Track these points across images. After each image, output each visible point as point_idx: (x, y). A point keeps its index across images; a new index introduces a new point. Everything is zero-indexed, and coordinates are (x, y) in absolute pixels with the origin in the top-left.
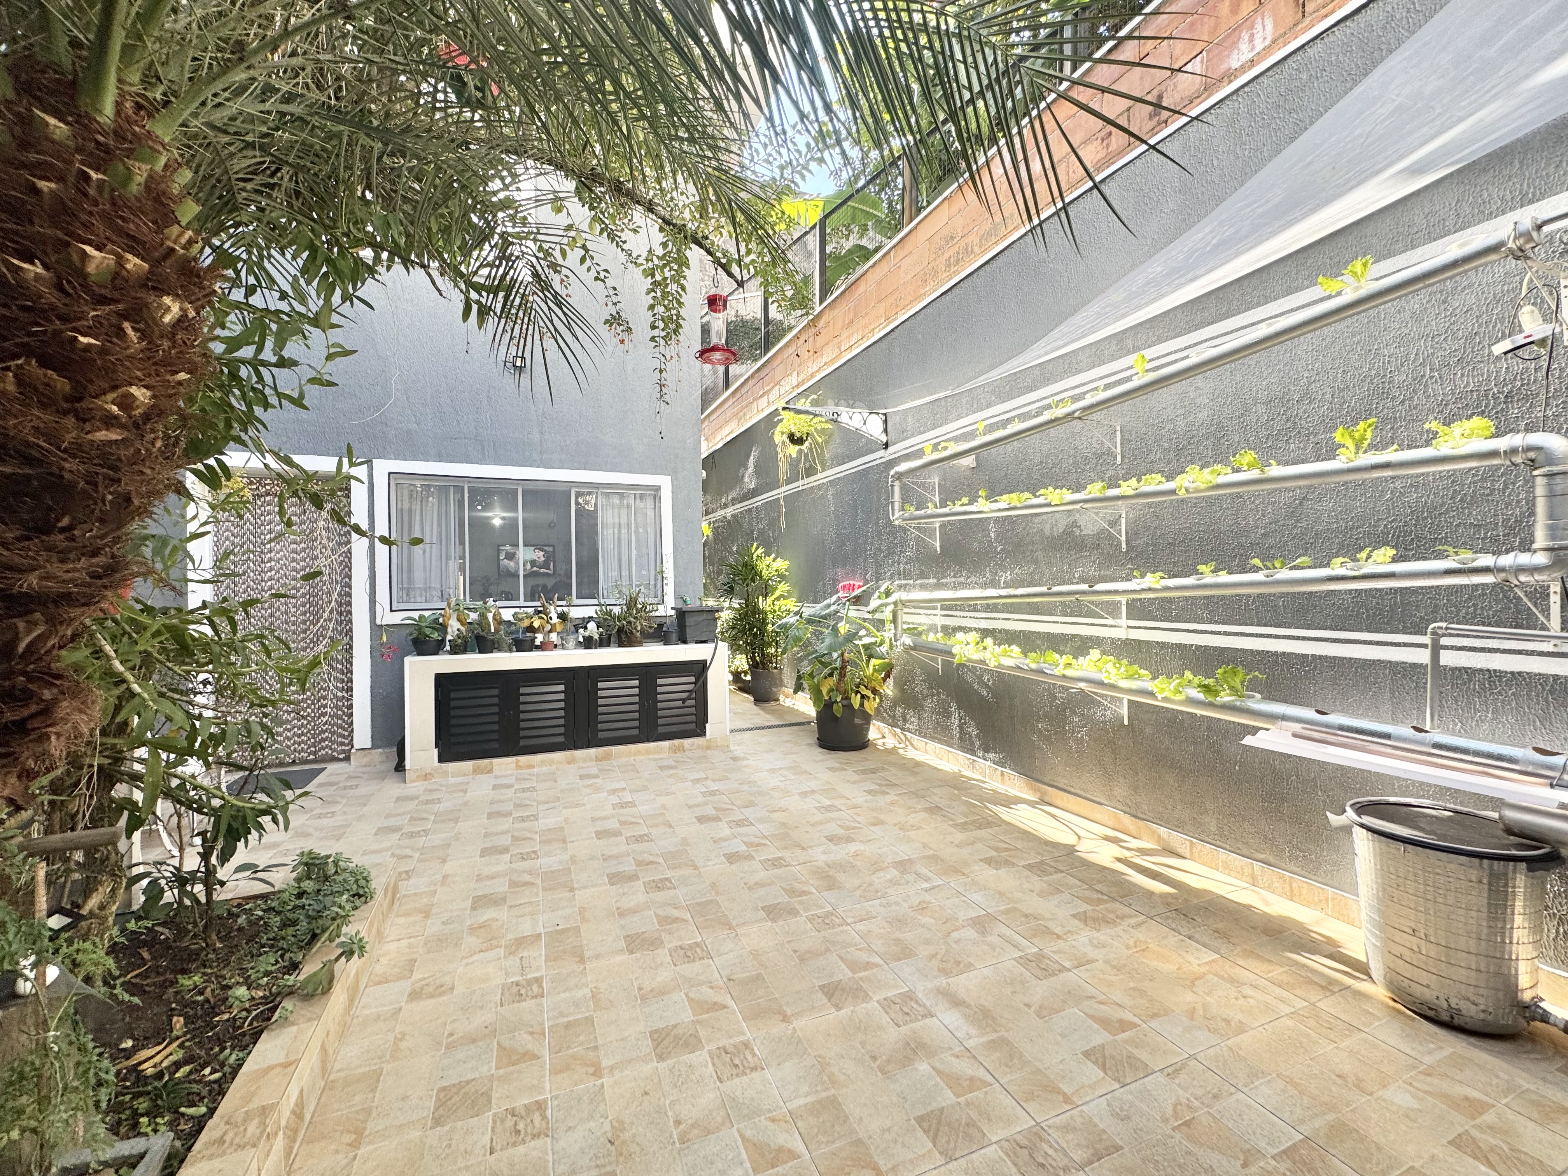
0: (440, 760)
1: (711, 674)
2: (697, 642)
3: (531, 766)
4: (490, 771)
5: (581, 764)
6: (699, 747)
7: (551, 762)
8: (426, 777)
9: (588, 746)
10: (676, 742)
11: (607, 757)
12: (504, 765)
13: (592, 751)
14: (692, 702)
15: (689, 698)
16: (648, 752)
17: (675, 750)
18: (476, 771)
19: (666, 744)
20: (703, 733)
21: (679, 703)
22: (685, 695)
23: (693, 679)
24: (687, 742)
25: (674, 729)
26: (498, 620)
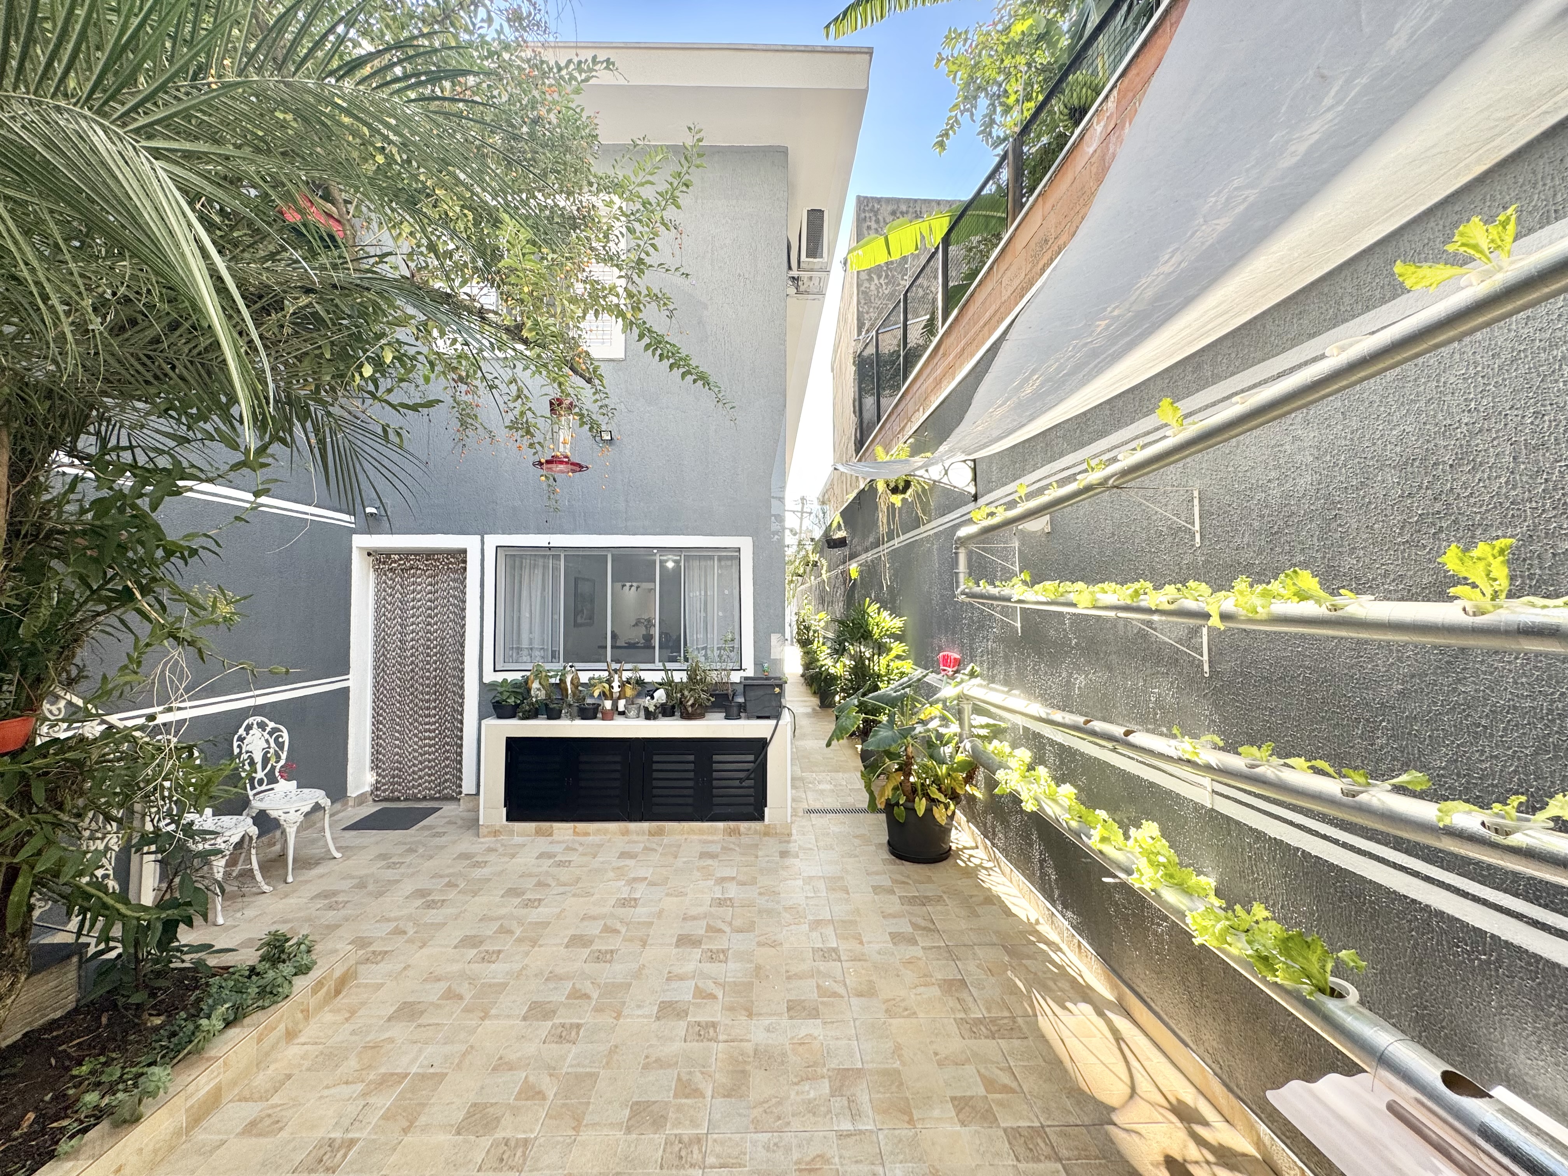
0: (509, 818)
1: (771, 751)
2: (759, 718)
3: (587, 834)
4: (551, 835)
5: (635, 838)
6: (756, 832)
7: (606, 832)
8: (496, 833)
9: (642, 819)
10: (732, 824)
11: (660, 833)
12: (563, 830)
13: (646, 825)
14: (751, 783)
15: (748, 778)
16: (701, 832)
17: (731, 833)
18: (538, 833)
19: (720, 825)
20: (761, 818)
21: (737, 783)
22: (742, 775)
23: (751, 758)
24: (743, 826)
25: (730, 810)
26: (576, 683)
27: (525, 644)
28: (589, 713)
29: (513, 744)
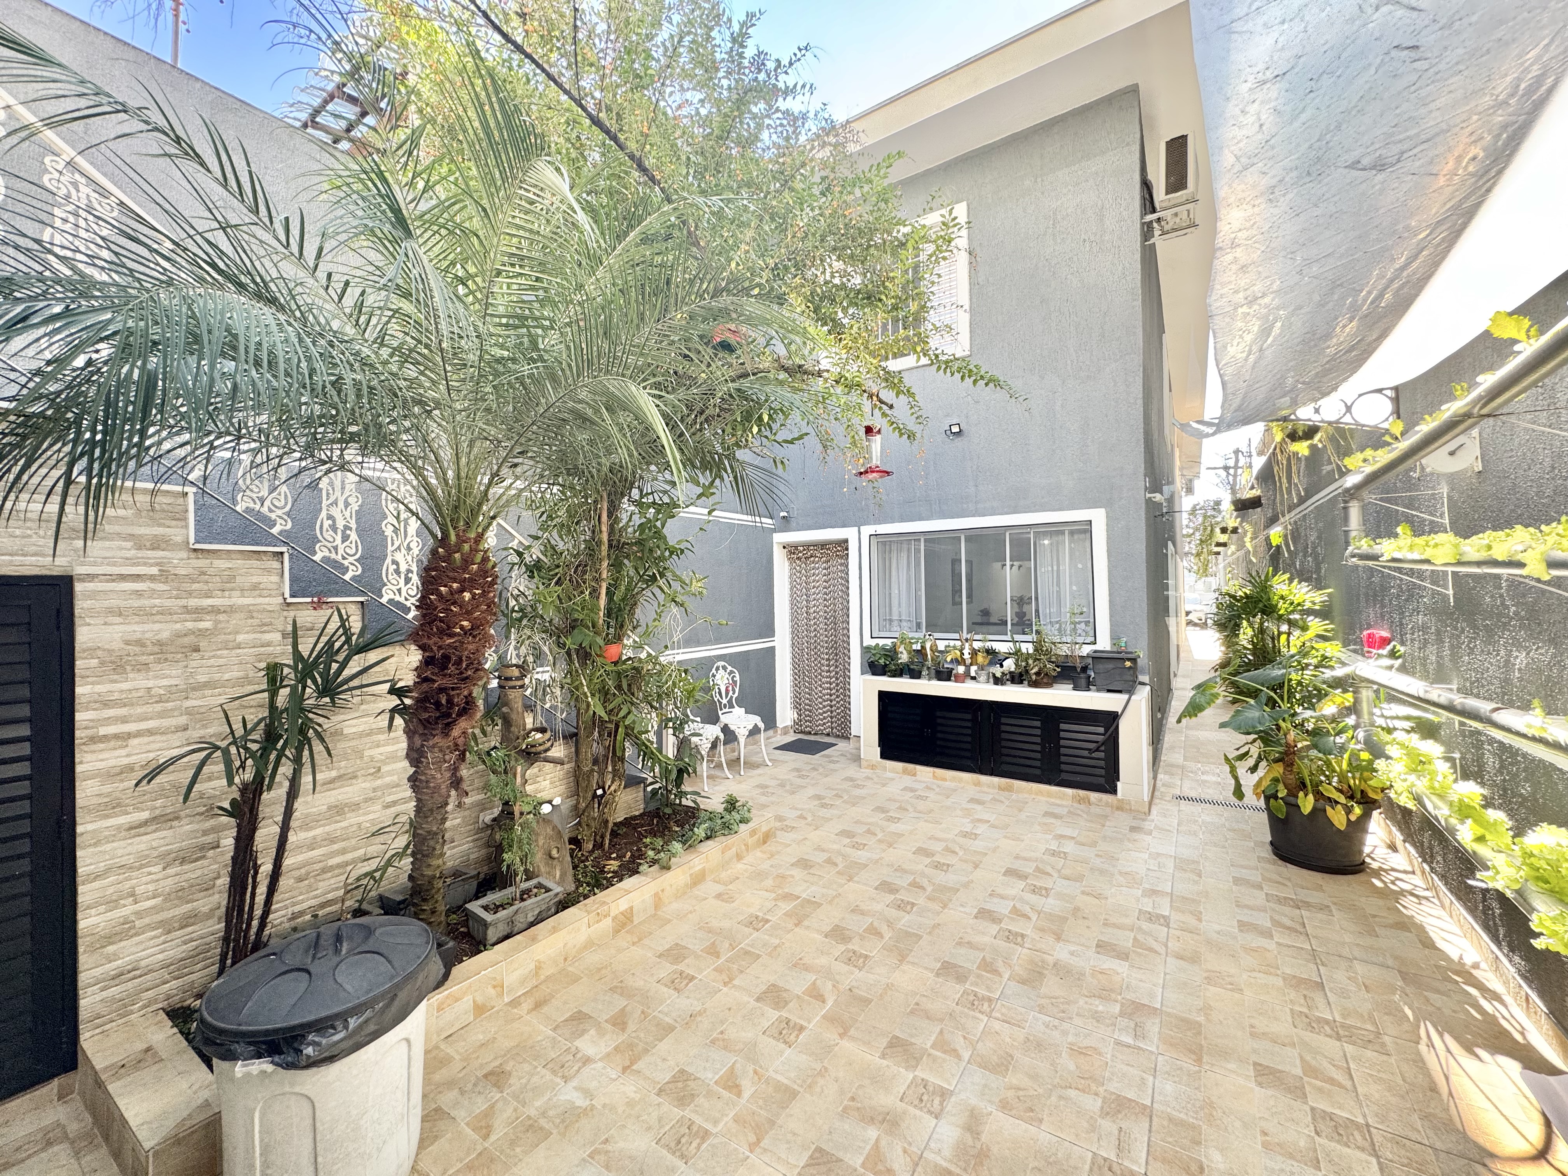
0: (884, 756)
1: (1124, 726)
2: (1109, 691)
3: (944, 780)
4: (914, 775)
5: (985, 789)
6: (1107, 804)
7: (960, 780)
8: (873, 767)
9: (992, 773)
10: (1082, 792)
11: (1009, 789)
12: (925, 773)
13: (996, 780)
14: (1102, 755)
15: (1097, 750)
16: (1049, 795)
17: (1081, 801)
18: (905, 771)
19: (1069, 791)
20: (1114, 791)
21: (1086, 753)
22: (1092, 746)
23: (1101, 730)
24: (1094, 796)
25: (1078, 778)
26: (934, 649)
27: (895, 617)
28: (944, 675)
29: (885, 698)
